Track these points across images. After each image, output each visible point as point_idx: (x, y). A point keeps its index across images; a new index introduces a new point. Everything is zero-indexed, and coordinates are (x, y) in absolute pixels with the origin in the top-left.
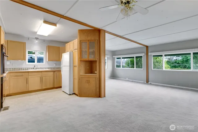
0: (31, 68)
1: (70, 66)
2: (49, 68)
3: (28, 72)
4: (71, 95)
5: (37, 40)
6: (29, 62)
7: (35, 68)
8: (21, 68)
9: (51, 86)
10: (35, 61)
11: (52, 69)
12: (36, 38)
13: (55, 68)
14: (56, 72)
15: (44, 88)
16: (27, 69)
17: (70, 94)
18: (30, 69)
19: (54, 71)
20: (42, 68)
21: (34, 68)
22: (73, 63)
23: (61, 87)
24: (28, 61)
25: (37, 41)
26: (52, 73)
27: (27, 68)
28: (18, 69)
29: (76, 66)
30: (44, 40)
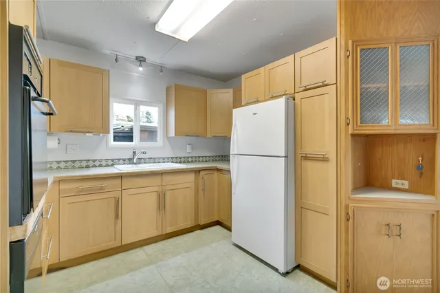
0: (124, 160)
1: (287, 156)
2: (172, 158)
3: (121, 177)
5: (140, 66)
7: (135, 161)
8: (94, 161)
10: (132, 137)
11: (180, 162)
12: (137, 58)
13: (190, 160)
15: (169, 230)
16: (110, 163)
18: (121, 162)
19: (197, 171)
20: (154, 160)
21: (131, 161)
24: (114, 136)
25: (141, 69)
26: (191, 177)
27: (113, 160)
28: (84, 164)
29: (325, 159)
30: (161, 68)
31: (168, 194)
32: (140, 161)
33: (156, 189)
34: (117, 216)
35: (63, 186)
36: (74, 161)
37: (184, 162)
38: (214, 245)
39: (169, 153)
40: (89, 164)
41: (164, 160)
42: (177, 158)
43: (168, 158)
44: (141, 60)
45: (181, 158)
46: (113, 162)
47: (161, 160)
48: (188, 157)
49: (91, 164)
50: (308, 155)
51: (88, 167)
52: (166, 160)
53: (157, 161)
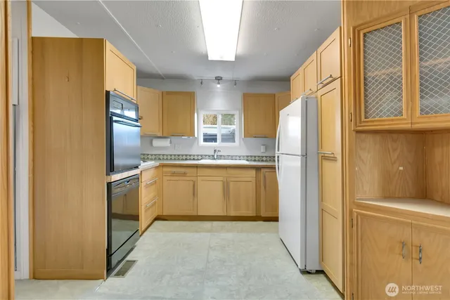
0: (209, 156)
1: (305, 156)
2: (248, 156)
3: (197, 166)
4: (309, 273)
5: (219, 83)
6: (205, 140)
7: (216, 157)
8: (190, 155)
9: (251, 213)
10: (216, 139)
11: (255, 161)
12: (216, 78)
13: (264, 159)
14: (262, 170)
15: (233, 213)
16: (200, 158)
17: (308, 269)
18: (207, 157)
19: (258, 169)
20: (232, 157)
21: (213, 157)
22: (320, 144)
23: (276, 219)
25: (219, 86)
26: (253, 172)
27: (201, 156)
28: (184, 157)
29: (334, 159)
30: (235, 82)
31: (232, 185)
32: (220, 157)
33: (221, 179)
34: (194, 194)
35: (165, 169)
36: (179, 155)
37: (259, 161)
38: (263, 234)
39: (245, 152)
40: (187, 157)
41: (240, 158)
42: (251, 156)
43: (243, 156)
44: (219, 79)
45: (255, 157)
46: (203, 157)
47: (238, 158)
48: (263, 157)
49: (188, 157)
50: (326, 155)
51: (186, 159)
52: (242, 158)
53: (234, 158)
